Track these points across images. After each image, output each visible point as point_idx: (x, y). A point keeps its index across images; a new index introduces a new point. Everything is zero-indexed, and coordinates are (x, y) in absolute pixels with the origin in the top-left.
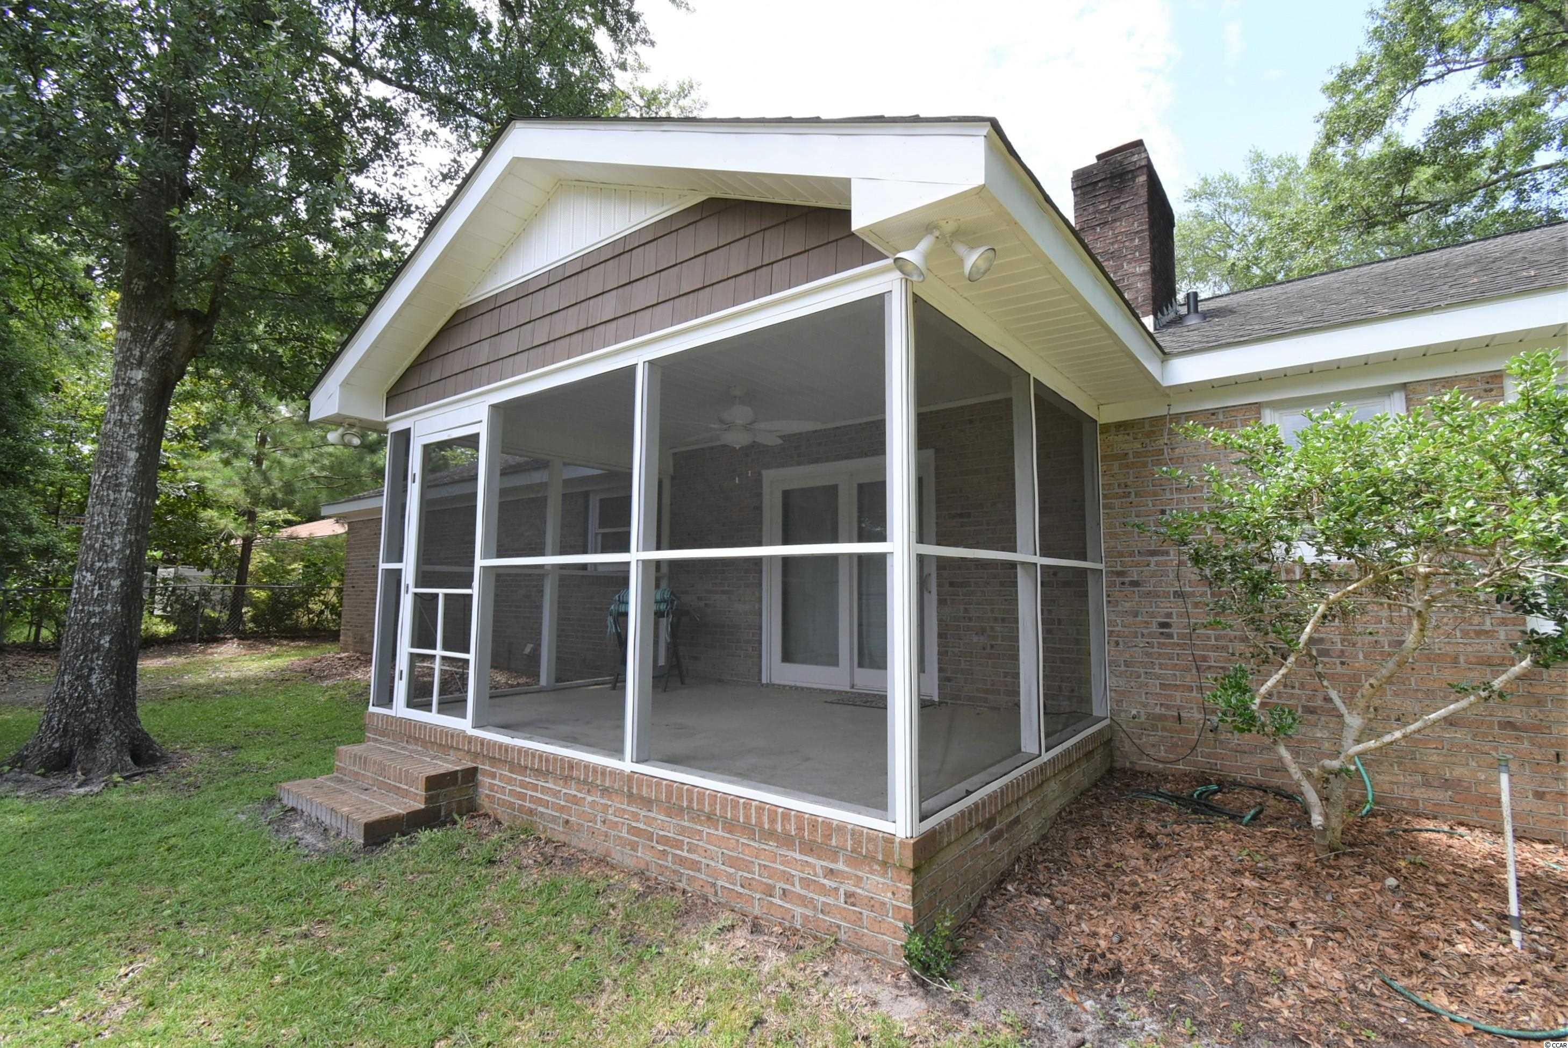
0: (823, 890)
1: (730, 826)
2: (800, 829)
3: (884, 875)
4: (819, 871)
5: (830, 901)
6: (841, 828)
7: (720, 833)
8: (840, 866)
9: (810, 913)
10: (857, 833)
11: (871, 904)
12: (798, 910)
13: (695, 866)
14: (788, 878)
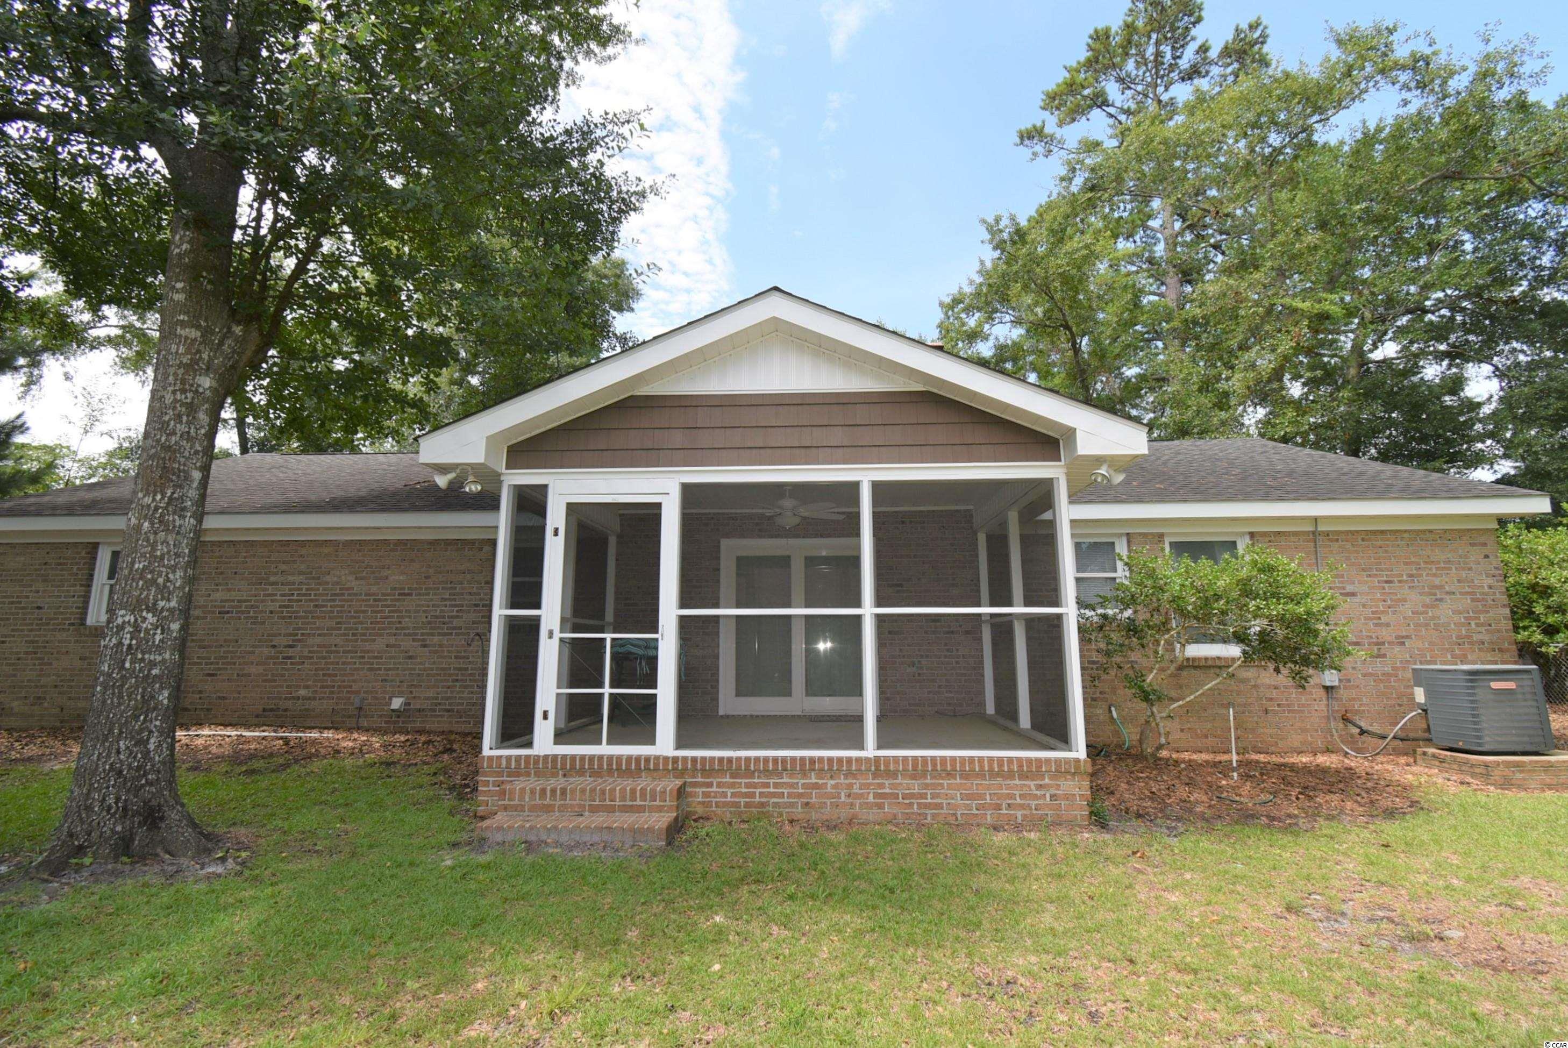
0: (1036, 797)
1: (965, 776)
2: (1021, 766)
3: (1073, 780)
4: (1033, 787)
5: (1041, 802)
6: (1048, 761)
7: (958, 781)
8: (1047, 781)
9: (1027, 812)
10: (1058, 761)
11: (1067, 797)
12: (1019, 814)
13: (940, 806)
14: (1012, 797)
